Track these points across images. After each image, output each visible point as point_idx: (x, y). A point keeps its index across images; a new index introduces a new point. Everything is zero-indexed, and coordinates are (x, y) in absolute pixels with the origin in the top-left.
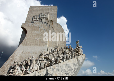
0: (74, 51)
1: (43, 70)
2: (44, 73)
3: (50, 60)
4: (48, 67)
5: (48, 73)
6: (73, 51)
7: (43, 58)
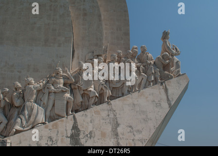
0: (154, 63)
1: (63, 121)
2: (66, 130)
3: (82, 92)
4: (77, 111)
5: (79, 131)
6: (152, 63)
7: (62, 86)
